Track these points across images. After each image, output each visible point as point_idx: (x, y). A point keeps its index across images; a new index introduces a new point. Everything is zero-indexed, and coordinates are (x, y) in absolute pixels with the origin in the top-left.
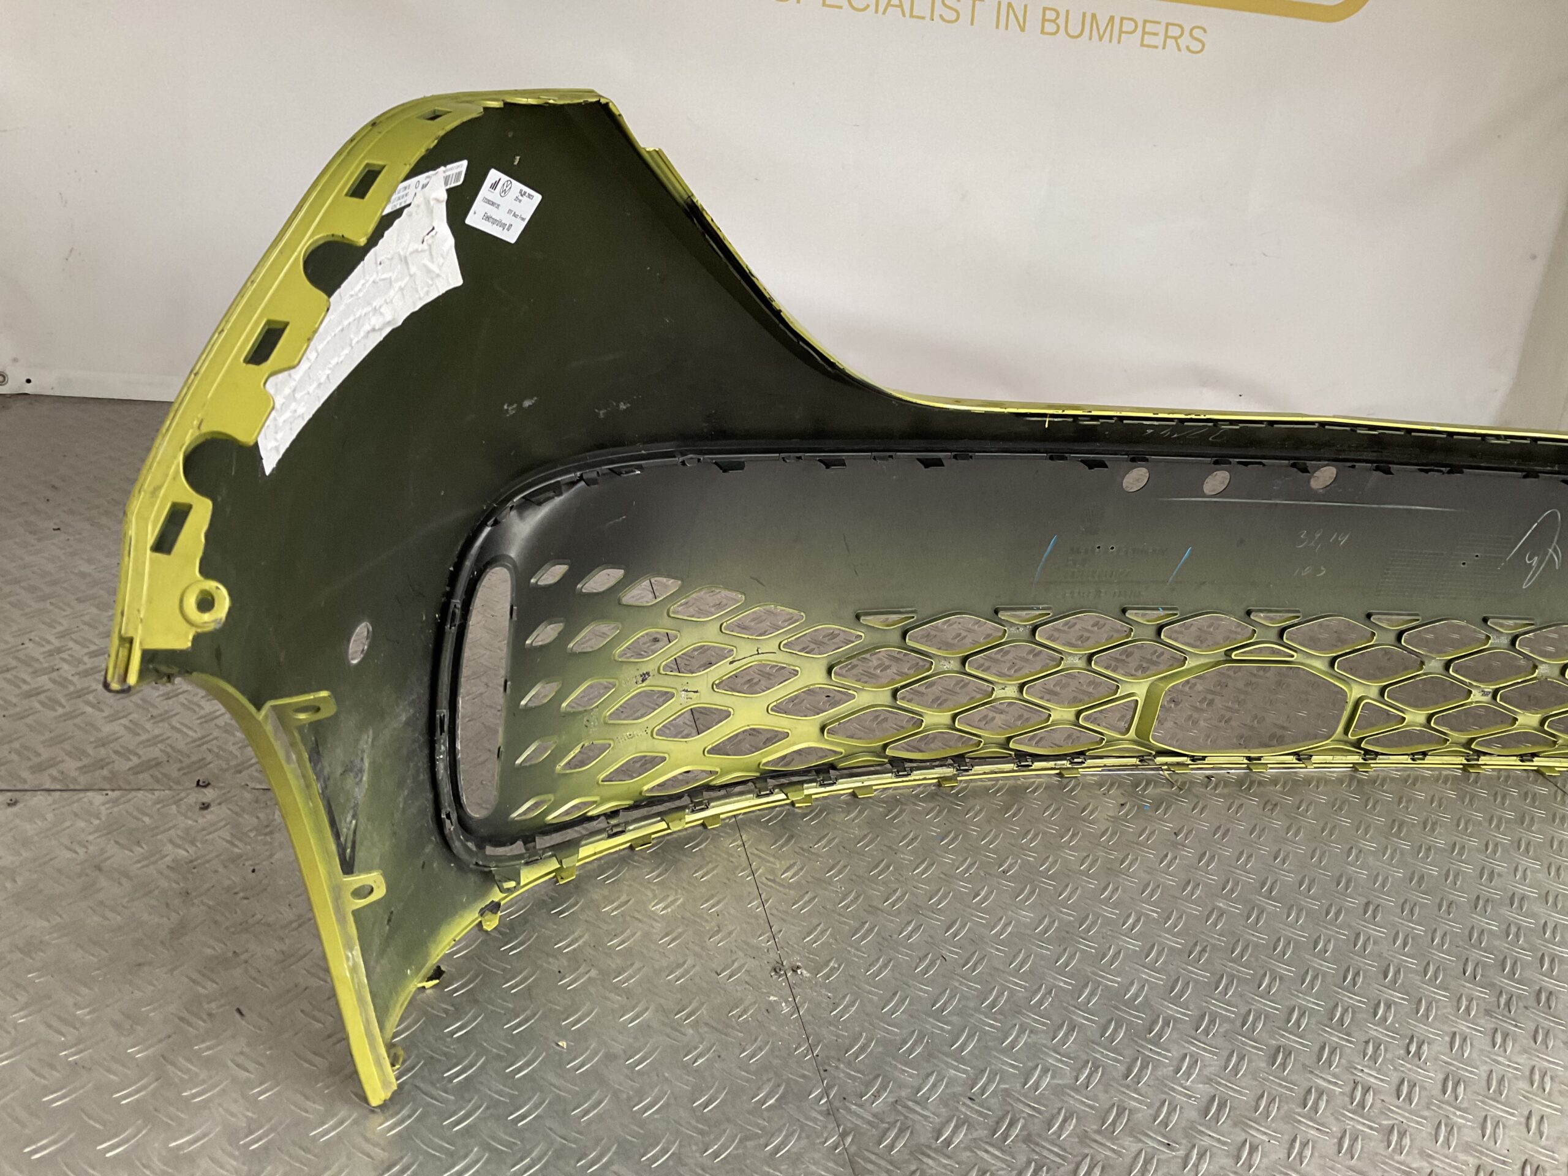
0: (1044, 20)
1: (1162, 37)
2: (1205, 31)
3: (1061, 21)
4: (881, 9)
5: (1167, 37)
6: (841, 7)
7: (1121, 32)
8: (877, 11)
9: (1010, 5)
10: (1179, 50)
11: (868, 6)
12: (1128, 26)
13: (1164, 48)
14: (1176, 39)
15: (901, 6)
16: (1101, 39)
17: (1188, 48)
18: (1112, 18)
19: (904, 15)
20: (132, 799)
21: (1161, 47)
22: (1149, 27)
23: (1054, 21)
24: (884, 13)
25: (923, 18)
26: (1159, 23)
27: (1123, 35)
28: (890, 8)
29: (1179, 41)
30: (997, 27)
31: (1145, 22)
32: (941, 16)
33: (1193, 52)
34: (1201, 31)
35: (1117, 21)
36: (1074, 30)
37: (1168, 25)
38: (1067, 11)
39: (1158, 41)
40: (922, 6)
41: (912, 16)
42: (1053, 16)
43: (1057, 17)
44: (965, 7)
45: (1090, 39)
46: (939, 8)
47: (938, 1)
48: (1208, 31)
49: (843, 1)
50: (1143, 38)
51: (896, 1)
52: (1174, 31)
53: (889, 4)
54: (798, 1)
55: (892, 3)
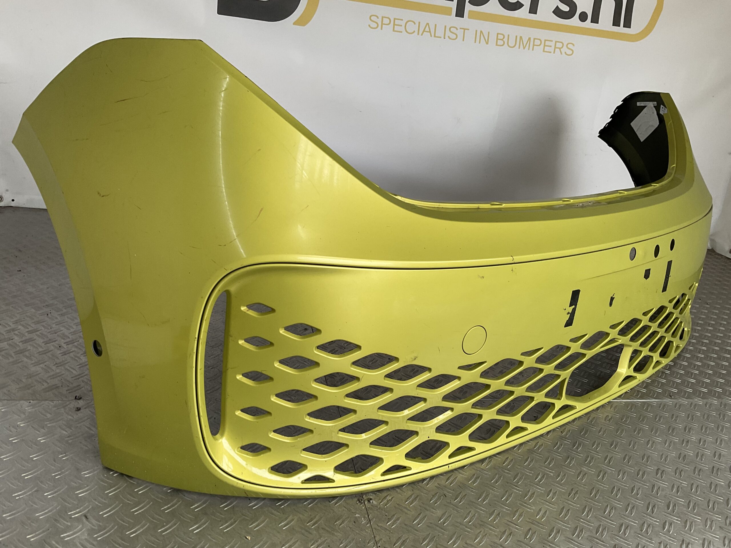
0: (497, 39)
1: (553, 47)
2: (574, 45)
3: (506, 40)
4: (420, 33)
5: (555, 48)
6: (402, 32)
7: (534, 45)
8: (418, 34)
9: (481, 32)
10: (561, 53)
11: (414, 32)
12: (537, 42)
13: (554, 53)
14: (560, 49)
15: (430, 32)
16: (524, 48)
17: (565, 53)
18: (530, 39)
19: (431, 36)
20: (42, 405)
21: (553, 52)
22: (547, 43)
23: (502, 40)
24: (422, 35)
25: (441, 37)
26: (552, 41)
27: (535, 47)
28: (424, 33)
29: (562, 50)
30: (475, 42)
31: (545, 40)
32: (449, 37)
33: (568, 55)
34: (572, 45)
35: (532, 40)
36: (512, 43)
37: (556, 42)
38: (509, 35)
39: (552, 49)
40: (440, 32)
41: (435, 36)
42: (502, 37)
43: (504, 38)
44: (460, 33)
45: (519, 48)
46: (448, 33)
47: (448, 29)
48: (575, 45)
49: (402, 29)
50: (544, 48)
51: (427, 29)
52: (559, 45)
53: (424, 31)
54: (382, 29)
55: (426, 30)
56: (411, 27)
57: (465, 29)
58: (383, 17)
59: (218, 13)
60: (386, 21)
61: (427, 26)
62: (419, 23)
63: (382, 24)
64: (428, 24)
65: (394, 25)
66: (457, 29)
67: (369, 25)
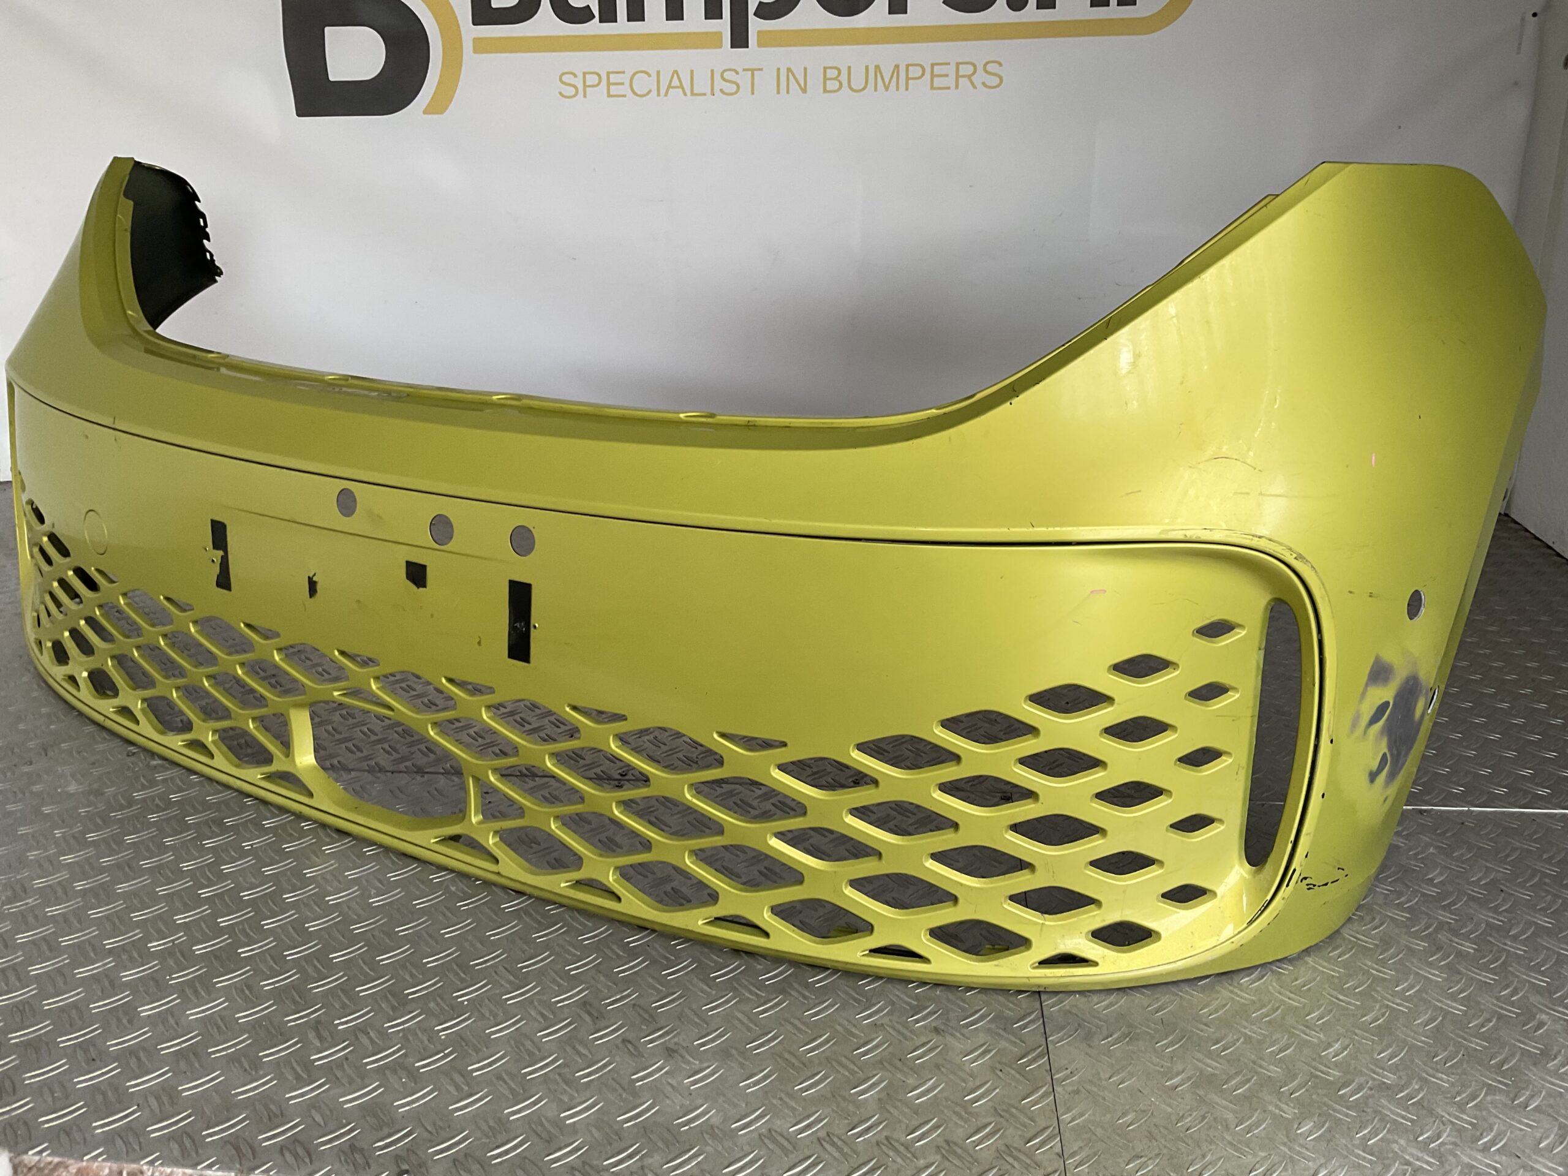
0: (825, 79)
1: (953, 76)
2: (1000, 64)
3: (843, 78)
4: (663, 91)
5: (958, 76)
6: (624, 96)
7: (908, 79)
8: (659, 95)
9: (789, 70)
10: (975, 87)
11: (650, 91)
12: (915, 72)
13: (957, 87)
14: (969, 77)
15: (682, 87)
16: (887, 88)
17: (984, 84)
18: (897, 67)
19: (685, 94)
21: (953, 86)
22: (938, 70)
23: (836, 79)
24: (666, 94)
25: (705, 94)
26: (949, 64)
27: (910, 82)
28: (671, 90)
29: (973, 78)
30: (778, 92)
31: (933, 65)
32: (721, 90)
33: (990, 87)
34: (996, 65)
35: (902, 69)
36: (858, 82)
37: (958, 64)
38: (849, 68)
39: (950, 81)
40: (702, 85)
41: (693, 94)
42: (832, 73)
43: (839, 74)
44: (744, 79)
45: (876, 90)
46: (719, 84)
47: (717, 77)
48: (1003, 63)
49: (625, 89)
50: (932, 80)
51: (676, 82)
52: (966, 70)
53: (670, 86)
54: (585, 96)
55: (673, 84)
56: (643, 84)
57: (753, 71)
58: (585, 74)
59: (299, 115)
60: (592, 80)
61: (675, 76)
62: (658, 73)
63: (585, 86)
64: (676, 72)
65: (609, 84)
66: (737, 73)
67: (560, 93)
